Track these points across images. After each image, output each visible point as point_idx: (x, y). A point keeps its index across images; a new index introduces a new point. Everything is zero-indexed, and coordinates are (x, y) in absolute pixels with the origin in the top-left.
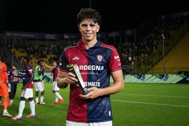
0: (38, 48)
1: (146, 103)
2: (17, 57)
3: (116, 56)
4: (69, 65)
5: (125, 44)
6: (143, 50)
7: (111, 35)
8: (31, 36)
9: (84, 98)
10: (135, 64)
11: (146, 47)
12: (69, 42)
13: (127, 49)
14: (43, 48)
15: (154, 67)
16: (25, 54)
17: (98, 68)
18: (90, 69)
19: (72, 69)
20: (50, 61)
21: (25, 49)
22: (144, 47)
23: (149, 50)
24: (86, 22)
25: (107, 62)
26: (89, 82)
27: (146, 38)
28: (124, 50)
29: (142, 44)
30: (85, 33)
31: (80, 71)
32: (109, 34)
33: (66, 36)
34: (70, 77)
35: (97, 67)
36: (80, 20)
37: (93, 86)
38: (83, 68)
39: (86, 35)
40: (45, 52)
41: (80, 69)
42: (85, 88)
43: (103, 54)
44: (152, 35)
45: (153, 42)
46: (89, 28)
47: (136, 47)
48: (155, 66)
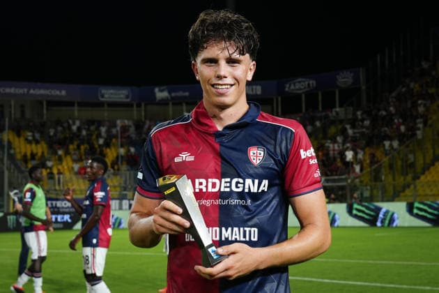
0: (79, 129)
1: (397, 286)
2: (19, 157)
3: (306, 150)
4: (164, 179)
5: (334, 113)
6: (386, 129)
7: (292, 87)
8: (58, 93)
9: (208, 277)
10: (364, 172)
11: (396, 121)
12: (171, 108)
13: (340, 127)
14: (92, 128)
15: (418, 178)
16: (42, 148)
17: (251, 185)
18: (228, 190)
19: (174, 189)
20: (116, 167)
21: (42, 133)
22: (389, 121)
23: (403, 128)
24: (213, 51)
25: (277, 166)
26: (223, 229)
27: (394, 94)
28: (332, 130)
29: (384, 113)
30: (213, 86)
31: (195, 194)
32: (288, 86)
33: (161, 91)
34: (166, 214)
35: (249, 181)
36: (197, 47)
37: (236, 241)
38: (207, 187)
39: (213, 90)
40: (101, 141)
41: (197, 190)
42: (210, 246)
43: (265, 143)
44: (412, 85)
45: (415, 105)
46: (224, 69)
47: (367, 123)
48: (422, 178)
